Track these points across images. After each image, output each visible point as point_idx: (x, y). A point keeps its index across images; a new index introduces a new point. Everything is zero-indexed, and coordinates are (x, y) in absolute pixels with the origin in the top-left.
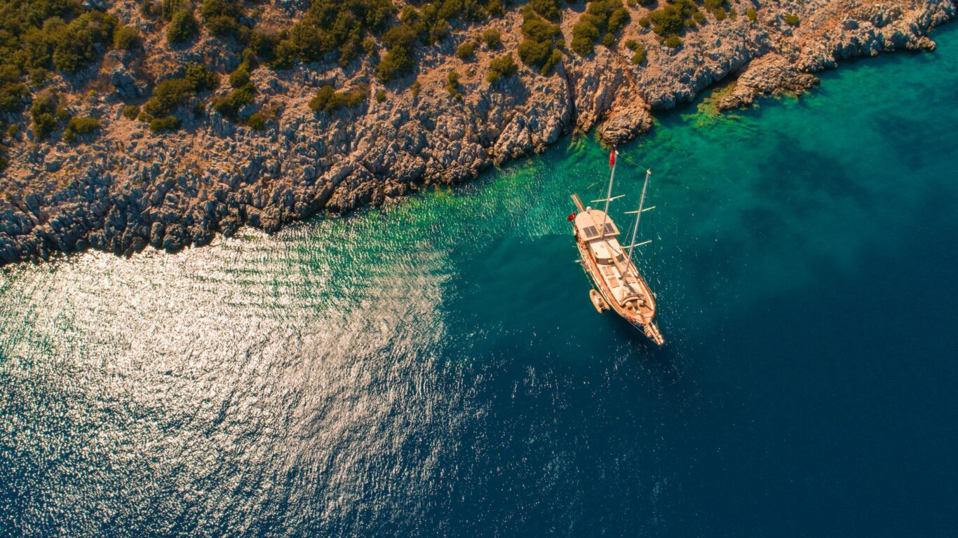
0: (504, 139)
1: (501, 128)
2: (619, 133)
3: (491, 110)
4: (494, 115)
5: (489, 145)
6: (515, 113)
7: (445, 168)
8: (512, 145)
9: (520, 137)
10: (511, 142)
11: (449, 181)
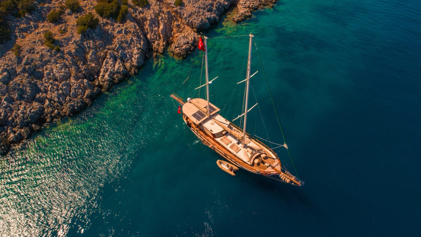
0: (104, 71)
1: (100, 65)
2: (184, 47)
3: (88, 54)
4: (90, 56)
5: (94, 79)
6: (107, 52)
7: (62, 105)
8: (112, 74)
9: (116, 67)
10: (111, 72)
11: (67, 114)
